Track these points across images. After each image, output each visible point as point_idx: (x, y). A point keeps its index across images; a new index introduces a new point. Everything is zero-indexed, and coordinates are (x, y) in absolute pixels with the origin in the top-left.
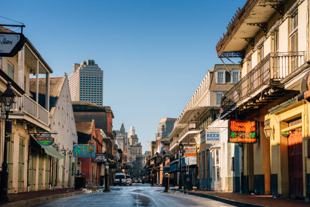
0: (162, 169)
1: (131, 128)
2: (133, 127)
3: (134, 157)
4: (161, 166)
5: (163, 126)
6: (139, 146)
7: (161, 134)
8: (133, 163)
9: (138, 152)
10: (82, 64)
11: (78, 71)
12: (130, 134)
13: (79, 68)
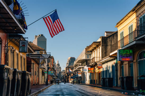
0: (70, 77)
1: (57, 61)
2: (58, 61)
3: (58, 72)
4: (70, 76)
5: (69, 60)
6: (60, 68)
7: (68, 63)
8: (58, 75)
9: (60, 70)
10: (38, 36)
11: (37, 38)
12: (57, 63)
13: (37, 37)
